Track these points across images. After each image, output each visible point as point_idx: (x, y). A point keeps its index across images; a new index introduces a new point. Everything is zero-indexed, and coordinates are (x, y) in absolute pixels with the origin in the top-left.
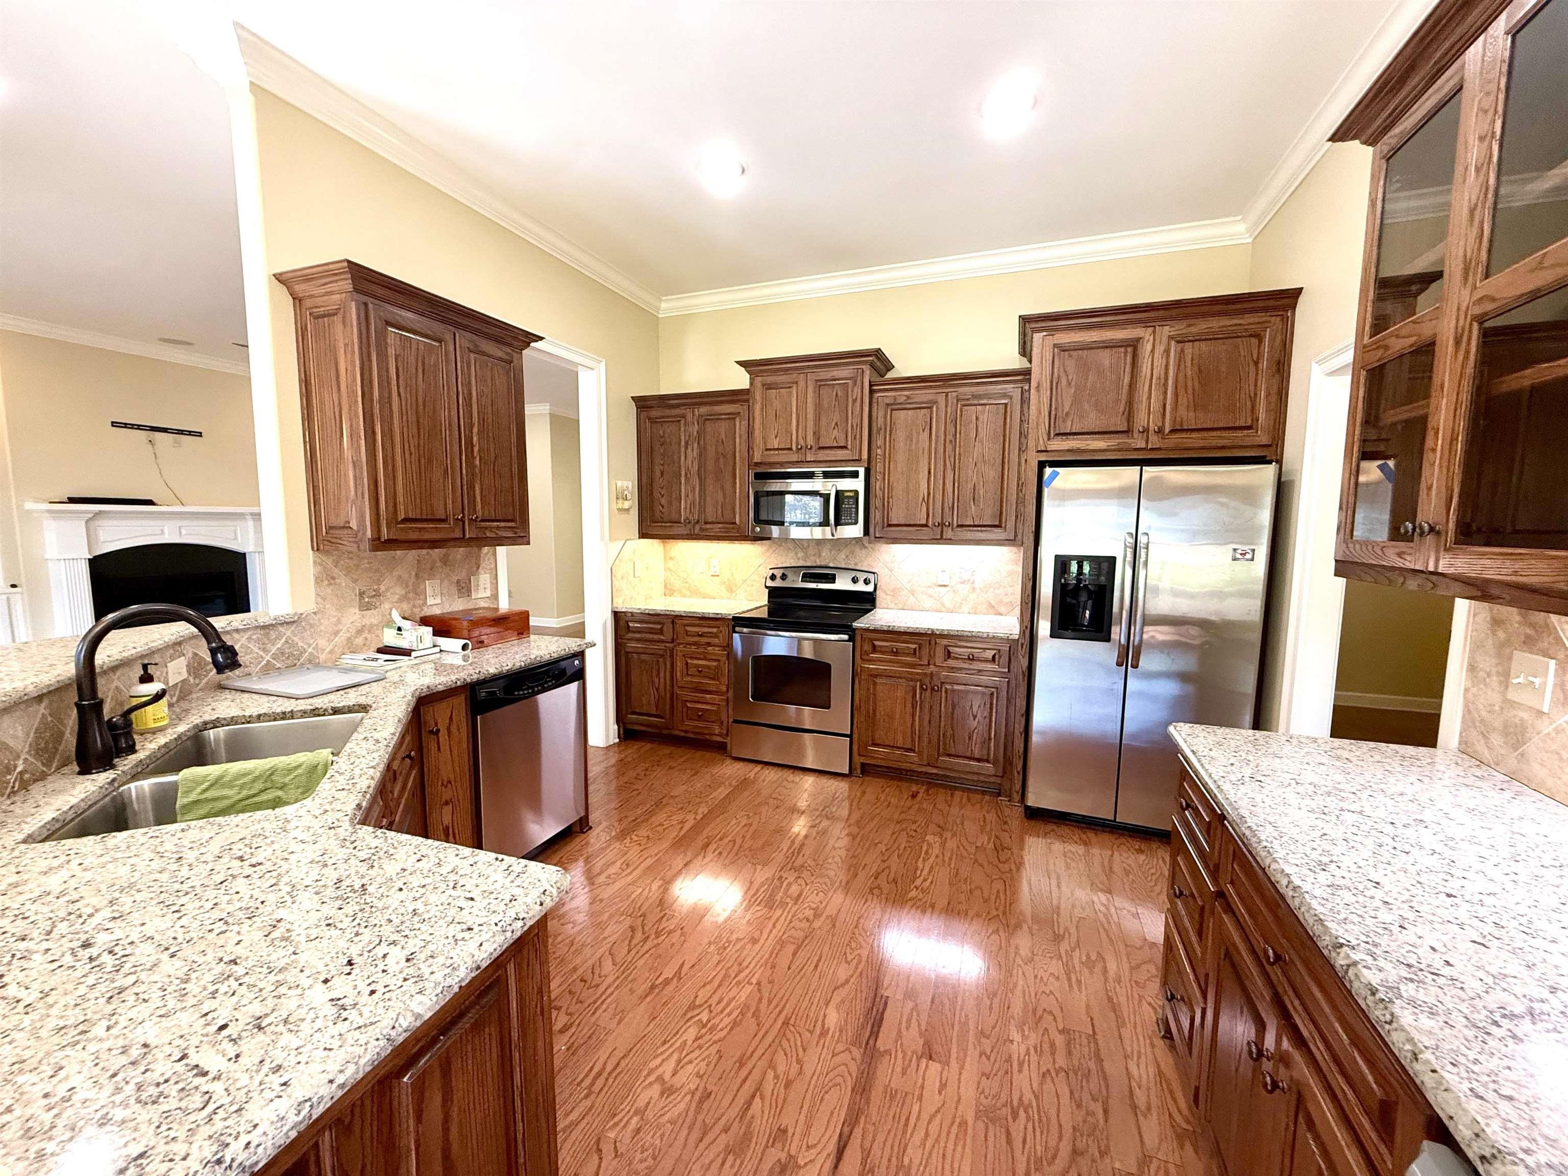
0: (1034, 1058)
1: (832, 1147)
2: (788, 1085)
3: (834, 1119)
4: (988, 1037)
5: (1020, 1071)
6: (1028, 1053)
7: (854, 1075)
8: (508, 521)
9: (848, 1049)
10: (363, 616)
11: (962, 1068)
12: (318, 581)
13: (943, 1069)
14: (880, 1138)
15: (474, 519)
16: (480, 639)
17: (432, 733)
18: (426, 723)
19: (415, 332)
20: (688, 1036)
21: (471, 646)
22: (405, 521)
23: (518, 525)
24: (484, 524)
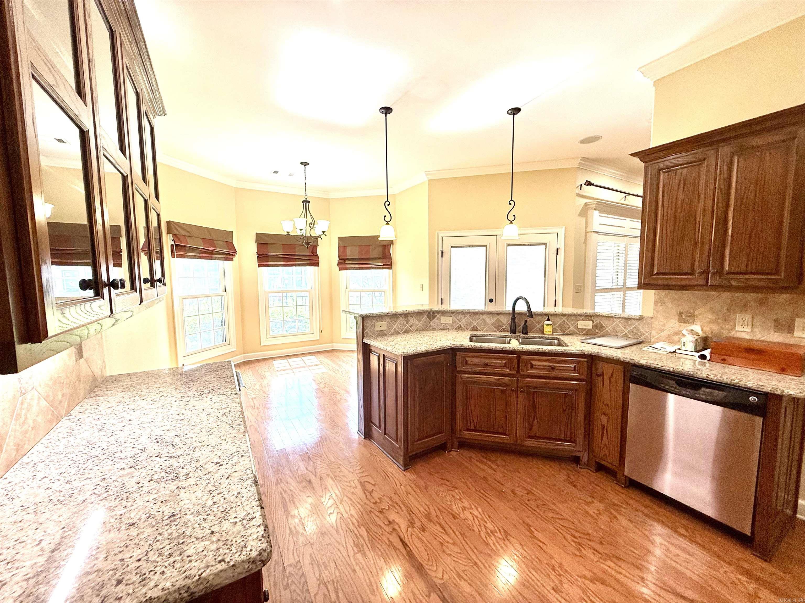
1: (407, 541)
2: (442, 544)
7: (428, 571)
8: (769, 274)
9: (443, 579)
10: (680, 326)
12: (656, 303)
15: (720, 272)
16: (722, 357)
17: (599, 375)
18: (597, 369)
19: (680, 165)
20: (489, 525)
21: (708, 358)
22: (658, 274)
23: (782, 277)
24: (729, 276)
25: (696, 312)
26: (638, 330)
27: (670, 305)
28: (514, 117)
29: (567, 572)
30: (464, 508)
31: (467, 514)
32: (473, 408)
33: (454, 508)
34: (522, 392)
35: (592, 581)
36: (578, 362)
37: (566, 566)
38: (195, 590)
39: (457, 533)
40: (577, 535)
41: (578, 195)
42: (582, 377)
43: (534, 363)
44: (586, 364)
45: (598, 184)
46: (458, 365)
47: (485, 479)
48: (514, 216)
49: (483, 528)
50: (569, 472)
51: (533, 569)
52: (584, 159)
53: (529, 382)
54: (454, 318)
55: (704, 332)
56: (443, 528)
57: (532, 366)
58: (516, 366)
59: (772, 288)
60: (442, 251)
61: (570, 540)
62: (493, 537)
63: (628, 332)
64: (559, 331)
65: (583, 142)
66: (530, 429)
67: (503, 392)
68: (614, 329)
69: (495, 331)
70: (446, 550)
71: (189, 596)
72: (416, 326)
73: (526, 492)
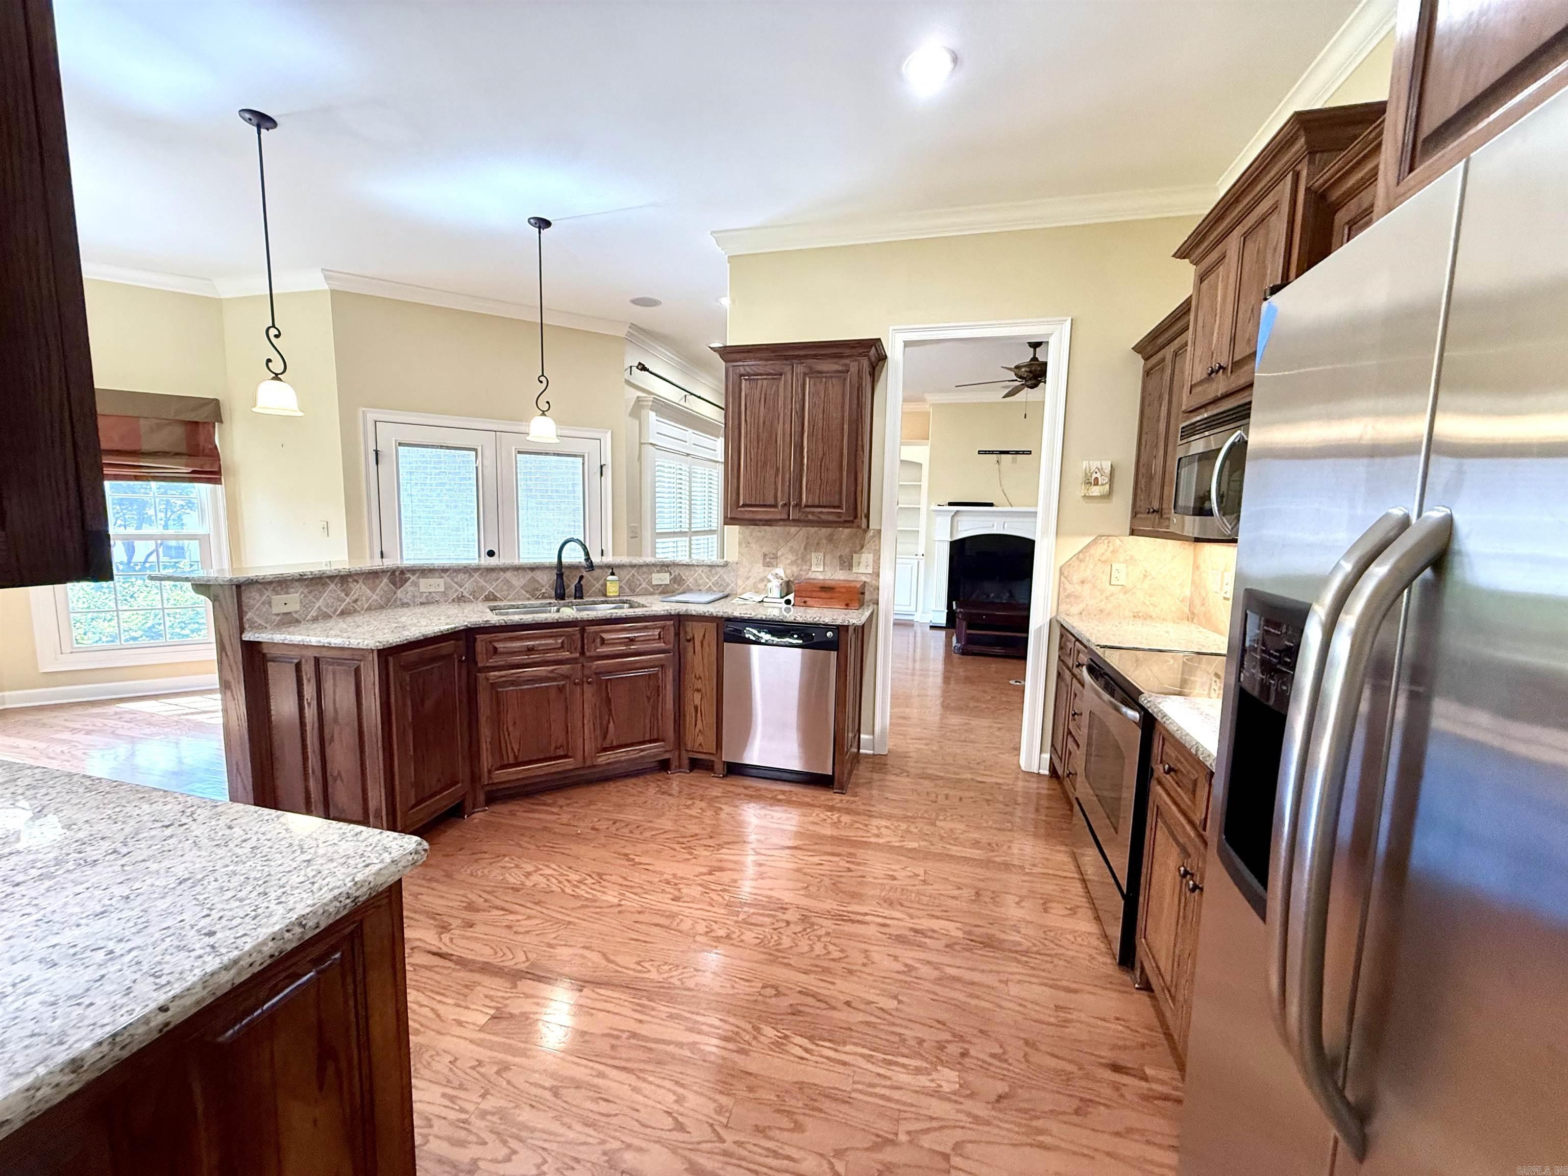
0: (453, 1115)
1: (446, 950)
2: (509, 927)
3: (466, 951)
4: (498, 1073)
5: (444, 1095)
6: (462, 1110)
7: (499, 964)
8: (834, 507)
9: (528, 960)
10: (765, 570)
11: (472, 1041)
12: (740, 544)
13: (477, 1026)
14: (438, 977)
15: (798, 505)
16: (804, 599)
17: (689, 641)
18: (686, 633)
19: (761, 374)
20: (574, 877)
21: (792, 603)
22: (744, 506)
23: (844, 511)
24: (808, 510)
25: (779, 553)
26: (724, 580)
27: (753, 545)
28: (540, 233)
29: (683, 878)
30: (528, 875)
31: (536, 878)
32: (511, 729)
33: (512, 880)
34: (589, 683)
35: (710, 874)
36: (663, 628)
37: (680, 874)
38: (357, 894)
39: (529, 905)
40: (685, 840)
41: (628, 382)
42: (667, 647)
43: (606, 636)
44: (672, 629)
45: (653, 371)
46: (479, 658)
47: (545, 829)
48: (548, 402)
49: (566, 883)
50: (659, 783)
51: (646, 893)
52: (633, 326)
53: (598, 666)
54: (449, 580)
55: (786, 577)
56: (503, 909)
57: (603, 642)
58: (579, 646)
59: (836, 522)
60: (377, 452)
61: (678, 849)
62: (583, 887)
63: (713, 584)
64: (627, 590)
65: (636, 302)
66: (605, 738)
67: (561, 689)
68: (696, 580)
69: (529, 599)
70: (520, 930)
71: (352, 902)
72: (367, 600)
73: (610, 823)
